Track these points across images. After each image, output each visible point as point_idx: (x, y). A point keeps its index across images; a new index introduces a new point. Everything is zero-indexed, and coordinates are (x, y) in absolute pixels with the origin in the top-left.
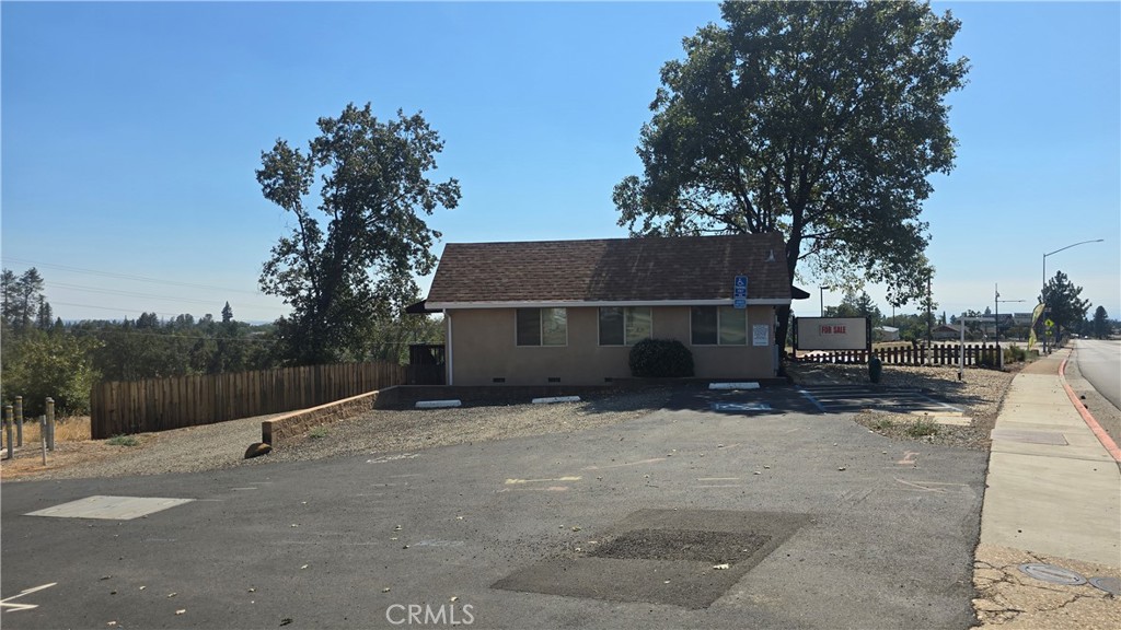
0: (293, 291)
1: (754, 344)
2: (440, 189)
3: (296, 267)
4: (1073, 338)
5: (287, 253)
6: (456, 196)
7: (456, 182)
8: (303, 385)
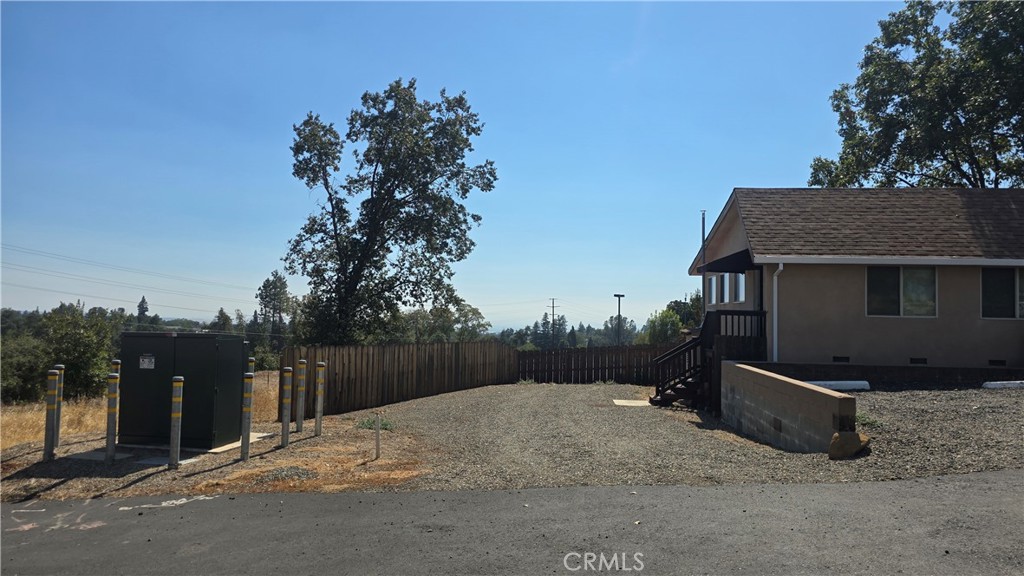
2: (475, 171)
3: (319, 247)
5: (316, 232)
6: (492, 179)
7: (491, 164)
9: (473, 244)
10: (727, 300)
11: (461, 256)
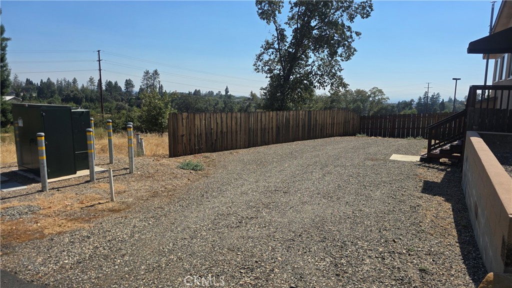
0: (270, 71)
2: (360, 5)
3: (272, 58)
5: (269, 49)
6: (370, 10)
8: (301, 124)
9: (355, 50)
10: (504, 78)
11: (348, 58)
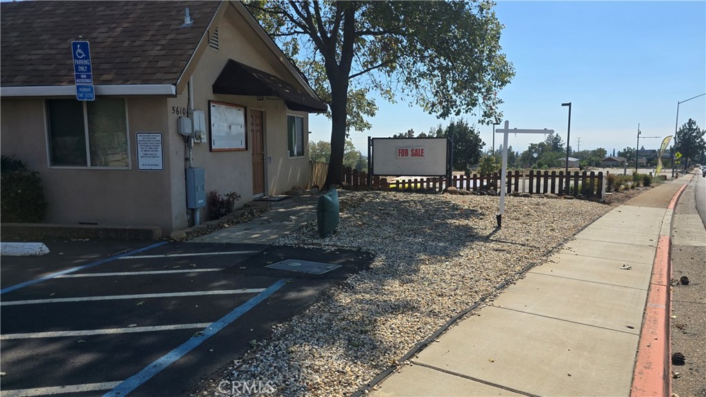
1: (141, 167)
4: (697, 167)
